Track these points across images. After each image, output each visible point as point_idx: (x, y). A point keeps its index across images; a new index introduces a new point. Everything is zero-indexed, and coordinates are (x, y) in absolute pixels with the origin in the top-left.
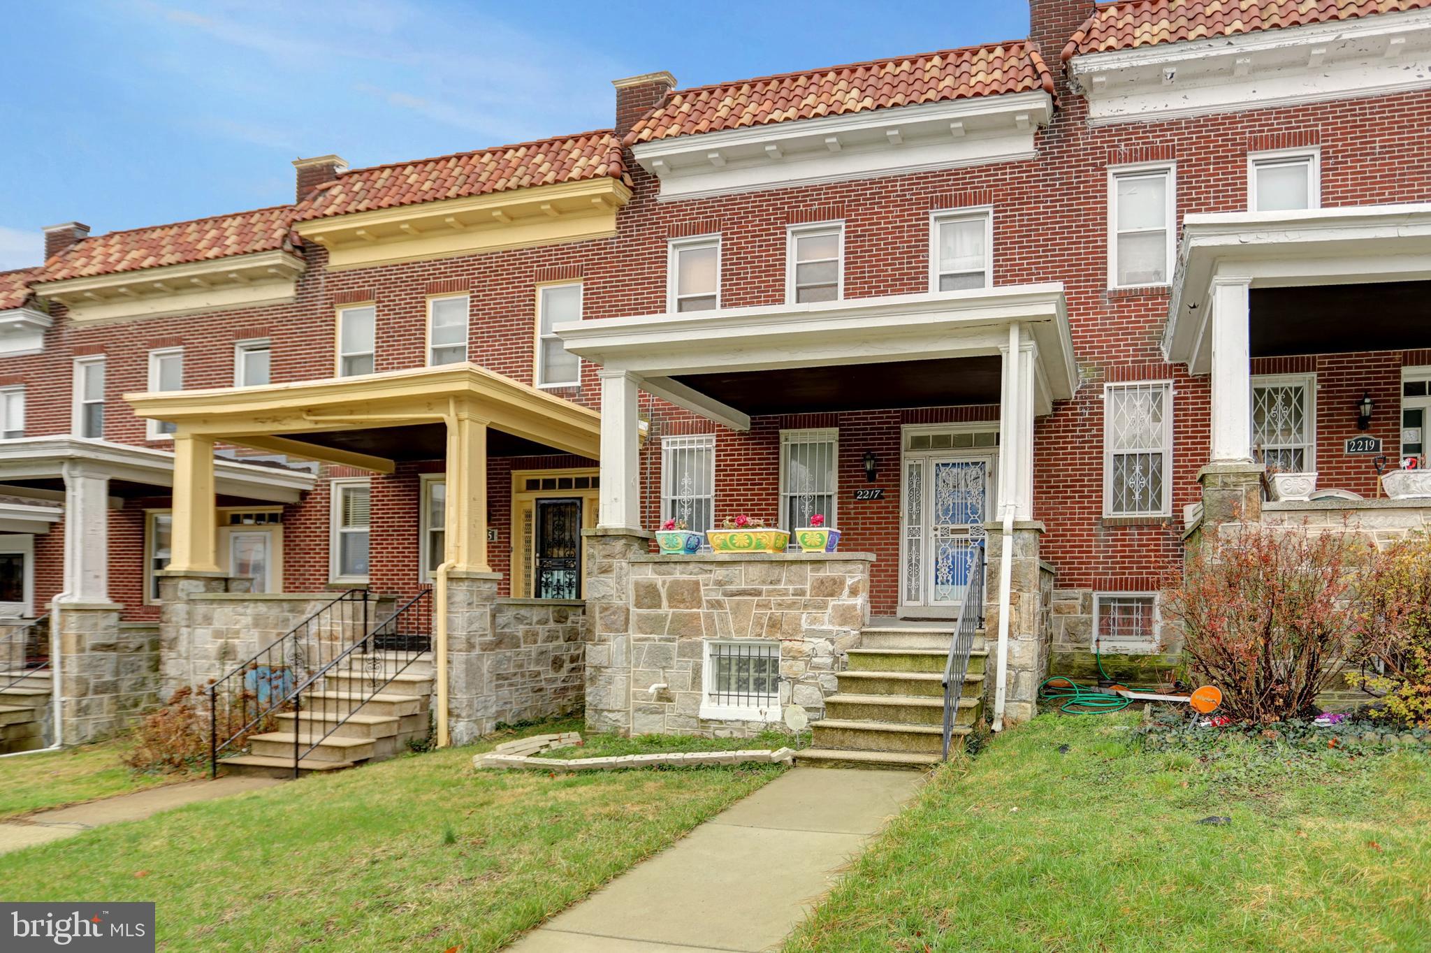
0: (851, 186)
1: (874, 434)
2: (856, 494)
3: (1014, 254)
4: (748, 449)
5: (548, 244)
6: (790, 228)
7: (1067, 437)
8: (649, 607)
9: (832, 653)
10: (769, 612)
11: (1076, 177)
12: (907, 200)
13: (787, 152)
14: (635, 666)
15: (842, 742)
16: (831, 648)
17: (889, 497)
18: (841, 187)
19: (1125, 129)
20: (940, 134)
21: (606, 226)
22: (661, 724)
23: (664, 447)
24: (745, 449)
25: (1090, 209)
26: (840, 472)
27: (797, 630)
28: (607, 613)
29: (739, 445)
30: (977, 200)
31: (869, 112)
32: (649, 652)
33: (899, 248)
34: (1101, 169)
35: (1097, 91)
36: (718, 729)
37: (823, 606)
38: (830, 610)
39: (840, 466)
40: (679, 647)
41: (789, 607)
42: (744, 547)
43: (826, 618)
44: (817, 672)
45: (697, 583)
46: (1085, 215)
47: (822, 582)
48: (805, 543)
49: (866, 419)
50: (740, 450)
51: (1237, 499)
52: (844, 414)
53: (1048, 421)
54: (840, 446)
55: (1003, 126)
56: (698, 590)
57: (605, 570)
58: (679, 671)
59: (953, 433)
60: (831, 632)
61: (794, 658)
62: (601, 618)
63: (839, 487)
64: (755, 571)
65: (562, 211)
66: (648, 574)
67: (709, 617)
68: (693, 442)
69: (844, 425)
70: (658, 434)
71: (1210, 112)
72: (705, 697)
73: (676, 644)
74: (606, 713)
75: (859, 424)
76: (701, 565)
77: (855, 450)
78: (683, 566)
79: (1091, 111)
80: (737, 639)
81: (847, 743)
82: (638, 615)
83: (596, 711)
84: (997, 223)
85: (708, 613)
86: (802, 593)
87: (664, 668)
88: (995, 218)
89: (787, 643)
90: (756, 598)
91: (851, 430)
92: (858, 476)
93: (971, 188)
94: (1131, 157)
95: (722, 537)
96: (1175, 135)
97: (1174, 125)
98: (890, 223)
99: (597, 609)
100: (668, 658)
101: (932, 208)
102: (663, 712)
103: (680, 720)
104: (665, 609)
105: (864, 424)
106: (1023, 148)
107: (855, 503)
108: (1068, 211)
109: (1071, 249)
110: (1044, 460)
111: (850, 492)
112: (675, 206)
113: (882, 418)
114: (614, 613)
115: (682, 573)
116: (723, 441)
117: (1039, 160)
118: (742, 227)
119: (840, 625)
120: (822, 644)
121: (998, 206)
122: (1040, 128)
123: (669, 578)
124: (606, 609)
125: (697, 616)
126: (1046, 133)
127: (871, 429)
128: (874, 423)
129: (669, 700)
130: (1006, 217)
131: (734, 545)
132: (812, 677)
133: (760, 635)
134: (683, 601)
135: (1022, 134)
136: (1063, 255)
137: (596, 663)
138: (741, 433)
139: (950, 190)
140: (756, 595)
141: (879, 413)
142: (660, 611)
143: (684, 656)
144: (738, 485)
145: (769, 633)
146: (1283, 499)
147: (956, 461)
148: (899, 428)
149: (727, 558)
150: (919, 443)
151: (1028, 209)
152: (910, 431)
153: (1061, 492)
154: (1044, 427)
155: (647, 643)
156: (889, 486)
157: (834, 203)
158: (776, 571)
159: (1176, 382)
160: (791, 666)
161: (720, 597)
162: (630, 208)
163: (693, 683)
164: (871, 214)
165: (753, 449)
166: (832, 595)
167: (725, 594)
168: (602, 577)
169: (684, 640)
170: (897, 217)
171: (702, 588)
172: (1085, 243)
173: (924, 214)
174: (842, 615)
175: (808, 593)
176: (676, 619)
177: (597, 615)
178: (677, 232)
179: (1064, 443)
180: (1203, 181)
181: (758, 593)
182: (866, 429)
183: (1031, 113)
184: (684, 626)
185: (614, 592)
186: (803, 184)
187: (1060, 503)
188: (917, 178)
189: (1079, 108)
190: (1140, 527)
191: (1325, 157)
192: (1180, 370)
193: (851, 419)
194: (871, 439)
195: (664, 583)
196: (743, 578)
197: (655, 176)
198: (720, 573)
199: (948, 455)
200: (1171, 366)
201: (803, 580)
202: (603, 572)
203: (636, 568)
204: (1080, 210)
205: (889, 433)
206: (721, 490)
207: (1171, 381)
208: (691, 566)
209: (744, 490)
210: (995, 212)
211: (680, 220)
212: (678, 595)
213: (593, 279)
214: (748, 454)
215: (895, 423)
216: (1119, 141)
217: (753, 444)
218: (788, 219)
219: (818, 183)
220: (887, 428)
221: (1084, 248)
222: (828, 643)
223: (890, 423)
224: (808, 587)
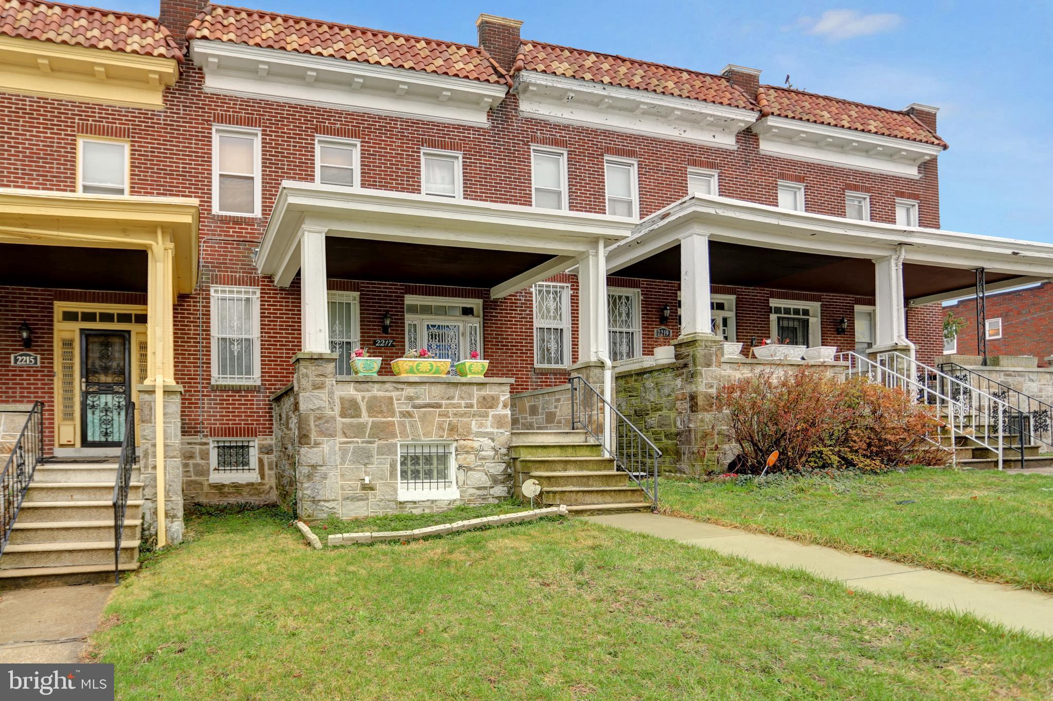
0: (364, 116)
1: (386, 300)
2: (375, 343)
3: (477, 188)
4: (288, 302)
5: (90, 102)
6: (318, 137)
7: (512, 314)
8: (352, 417)
9: (494, 448)
10: (448, 419)
11: (513, 147)
12: (405, 136)
13: (323, 80)
14: (341, 464)
15: (576, 500)
16: (492, 444)
17: (398, 345)
18: (357, 116)
19: (540, 123)
20: (433, 96)
21: (154, 100)
22: (365, 508)
23: (212, 293)
24: (286, 302)
25: (522, 169)
26: (361, 325)
27: (469, 432)
28: (321, 422)
29: (280, 298)
30: (453, 147)
31: (391, 68)
32: (353, 453)
33: (400, 169)
34: (526, 144)
35: (527, 95)
36: (413, 508)
37: (486, 415)
38: (490, 418)
39: (361, 321)
40: (378, 448)
41: (462, 416)
42: (426, 372)
43: (489, 423)
44: (484, 462)
45: (391, 398)
46: (519, 172)
47: (484, 398)
48: (470, 371)
49: (380, 288)
50: (282, 302)
51: (711, 355)
52: (364, 283)
53: (501, 302)
54: (361, 306)
55: (472, 101)
56: (392, 404)
57: (318, 387)
58: (380, 464)
59: (433, 304)
60: (493, 433)
61: (467, 452)
62: (316, 426)
63: (361, 337)
64: (437, 390)
66: (350, 391)
67: (402, 424)
68: (233, 292)
69: (364, 291)
70: (208, 282)
71: (585, 125)
72: (399, 485)
73: (375, 445)
74: (322, 503)
75: (375, 291)
76: (395, 385)
77: (373, 310)
78: (379, 385)
79: (521, 106)
80: (425, 440)
81: (580, 501)
82: (343, 423)
83: (313, 502)
84: (465, 166)
85: (401, 422)
86: (471, 406)
87: (365, 465)
88: (463, 162)
89: (462, 442)
90: (438, 410)
91: (369, 295)
92: (375, 329)
93: (449, 138)
94: (543, 142)
95: (411, 364)
96: (567, 134)
97: (566, 127)
98: (394, 150)
99: (312, 419)
100: (369, 456)
101: (423, 146)
102: (367, 499)
103: (382, 504)
104: (365, 418)
105: (379, 292)
106: (480, 119)
107: (373, 349)
108: (509, 167)
109: (511, 192)
110: (499, 327)
111: (370, 341)
112: (219, 99)
113: (391, 288)
114: (327, 422)
115: (379, 390)
116: (266, 293)
117: (491, 130)
118: (280, 128)
119: (498, 428)
120: (486, 441)
121: (466, 154)
122: (491, 109)
123: (367, 395)
124: (320, 418)
125: (393, 424)
126: (494, 113)
127: (384, 296)
128: (386, 292)
129: (372, 489)
130: (471, 162)
131: (418, 370)
132: (480, 466)
133: (443, 437)
134: (382, 412)
135: (480, 110)
136: (507, 195)
137: (313, 462)
138: (282, 289)
139: (434, 136)
140: (437, 408)
141: (390, 285)
142: (361, 420)
143: (383, 454)
144: (280, 329)
145: (449, 435)
146: (726, 357)
147: (441, 324)
148: (404, 297)
149: (418, 380)
150: (413, 309)
151: (485, 160)
152: (410, 300)
153: (509, 349)
154: (498, 306)
155: (352, 446)
156: (398, 338)
157: (352, 126)
158: (451, 391)
159: (572, 285)
160: (465, 459)
161: (410, 409)
162: (177, 90)
163: (391, 474)
164: (380, 140)
165: (292, 302)
166: (491, 408)
167: (414, 407)
168: (316, 392)
169: (382, 442)
170: (398, 146)
171: (395, 402)
172: (519, 190)
173: (417, 148)
174: (499, 421)
175: (475, 406)
176: (375, 425)
177: (312, 424)
178: (221, 119)
179: (511, 317)
180: (582, 166)
181: (439, 406)
182: (380, 295)
183: (494, 98)
184: (382, 431)
185: (326, 405)
186: (328, 107)
187: (510, 356)
188: (412, 123)
189: (513, 102)
191: (640, 167)
192: (573, 279)
193: (369, 287)
194: (384, 303)
195: (363, 398)
196: (427, 395)
197: (200, 69)
198: (410, 391)
199: (435, 319)
200: (569, 275)
201: (470, 396)
202: (316, 389)
203: (340, 385)
204: (515, 168)
205: (397, 300)
206: (266, 333)
207: (569, 285)
208: (387, 386)
209: (286, 333)
210: (463, 158)
211: (224, 111)
212: (374, 407)
213: (141, 142)
214: (288, 306)
215: (401, 293)
216: (537, 129)
217: (292, 298)
218: (316, 130)
219: (339, 108)
220: (395, 296)
221: (519, 193)
222: (490, 441)
223: (397, 293)
224: (475, 401)
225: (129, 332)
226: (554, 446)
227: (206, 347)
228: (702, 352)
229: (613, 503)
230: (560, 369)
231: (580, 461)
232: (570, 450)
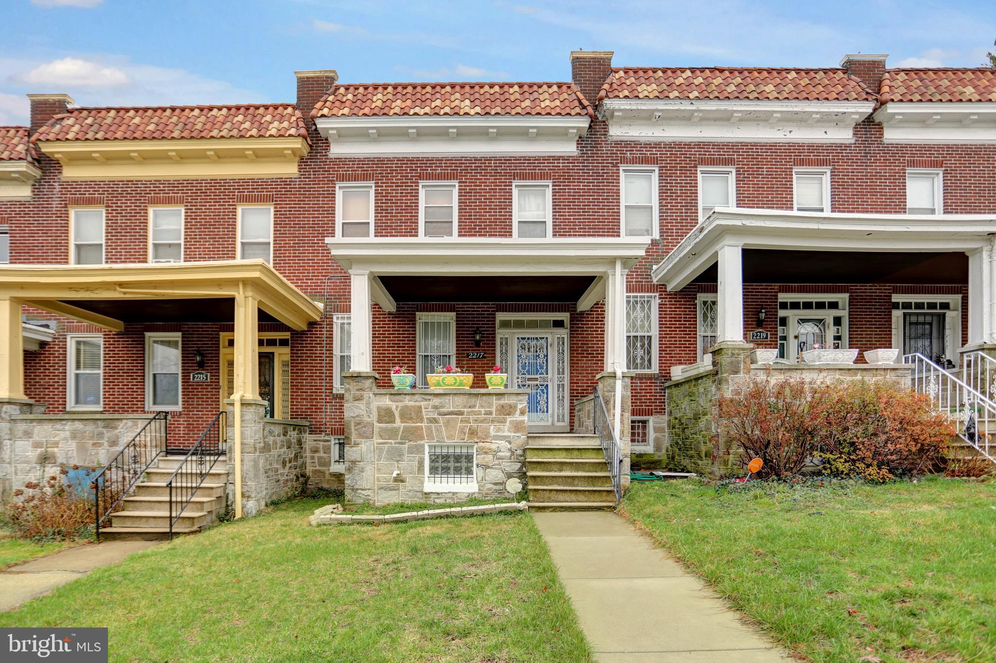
0: (462, 160)
1: (479, 318)
2: (468, 355)
3: (565, 212)
4: (395, 324)
5: (246, 178)
6: (422, 183)
7: (598, 324)
8: (387, 423)
9: (510, 450)
10: (469, 425)
11: (602, 170)
12: (498, 173)
13: (422, 134)
14: (378, 461)
15: (550, 498)
16: (509, 446)
17: (489, 357)
18: (455, 160)
19: (630, 144)
20: (522, 134)
21: (291, 170)
22: (397, 497)
23: (335, 320)
24: (393, 324)
25: (610, 189)
26: (457, 341)
27: (487, 435)
28: (360, 426)
29: (388, 321)
30: (542, 177)
31: (479, 116)
32: (388, 451)
33: (493, 202)
34: (616, 166)
35: (614, 120)
36: (437, 498)
37: (504, 421)
38: (508, 424)
39: (457, 337)
40: (408, 448)
41: (482, 422)
42: (451, 385)
43: (506, 428)
44: (501, 461)
45: (420, 407)
46: (607, 193)
47: (503, 407)
48: (491, 383)
49: (474, 308)
50: (389, 324)
51: (738, 362)
52: (459, 304)
53: (587, 314)
54: (457, 324)
55: (561, 134)
56: (421, 412)
57: (358, 399)
58: (408, 463)
59: (525, 319)
60: (509, 437)
61: (486, 453)
62: (356, 430)
63: (457, 350)
64: (459, 400)
65: (259, 156)
66: (386, 402)
67: (429, 429)
69: (459, 311)
70: (331, 312)
71: (678, 140)
72: (426, 479)
73: (406, 446)
74: (360, 491)
75: (469, 311)
76: (423, 396)
77: (467, 327)
78: (410, 396)
79: (610, 131)
80: (448, 442)
81: (553, 498)
82: (380, 428)
83: (353, 490)
84: (554, 193)
85: (428, 426)
86: (491, 413)
87: (398, 461)
88: (553, 189)
89: (481, 444)
90: (460, 417)
91: (464, 314)
92: (469, 344)
93: (539, 170)
94: (633, 161)
95: (437, 378)
96: (658, 151)
97: (657, 145)
98: (488, 186)
99: (353, 424)
100: (401, 455)
101: (514, 179)
102: (398, 489)
103: (411, 494)
104: (398, 423)
105: (472, 311)
106: (570, 149)
107: (467, 360)
108: (597, 189)
109: (599, 212)
110: (585, 337)
111: (464, 354)
112: (341, 161)
113: (484, 308)
114: (365, 427)
115: (410, 401)
116: (377, 318)
117: (580, 157)
118: (389, 179)
119: (515, 432)
120: (503, 444)
121: (555, 182)
122: (580, 137)
123: (400, 404)
124: (359, 424)
125: (421, 428)
126: (584, 141)
127: (477, 314)
128: (479, 311)
129: (402, 481)
130: (560, 189)
131: (444, 383)
132: (498, 465)
133: (464, 439)
134: (411, 419)
135: (570, 140)
136: (595, 215)
137: (353, 458)
138: (390, 313)
139: (526, 169)
140: (460, 415)
141: (482, 304)
142: (395, 425)
143: (412, 453)
144: (388, 347)
145: (469, 438)
147: (530, 336)
148: (495, 314)
149: (442, 392)
150: (506, 324)
151: (573, 186)
152: (501, 316)
153: (595, 357)
154: (585, 318)
155: (387, 446)
156: (489, 350)
157: (451, 170)
158: (473, 400)
159: (660, 295)
160: (484, 458)
161: (436, 416)
162: (309, 159)
163: (419, 470)
164: (475, 179)
165: (398, 324)
166: (509, 414)
167: (440, 414)
168: (356, 403)
169: (412, 443)
170: (492, 182)
171: (423, 410)
172: (607, 209)
173: (509, 182)
174: (515, 427)
175: (494, 413)
176: (406, 429)
177: (353, 428)
178: (343, 178)
179: (596, 328)
180: (674, 180)
181: (461, 413)
182: (474, 314)
183: (579, 128)
184: (412, 434)
185: (364, 413)
186: (430, 156)
188: (504, 160)
189: (603, 128)
190: (641, 379)
191: (738, 173)
192: (662, 288)
193: (464, 308)
194: (477, 321)
195: (397, 407)
196: (450, 404)
197: (327, 139)
198: (436, 401)
199: (525, 333)
200: (657, 285)
201: (490, 405)
202: (356, 400)
203: (377, 397)
204: (604, 189)
205: (489, 318)
206: (376, 350)
207: (657, 294)
208: (416, 397)
209: (393, 350)
210: (553, 186)
211: (345, 171)
212: (405, 415)
213: (281, 204)
214: (395, 327)
215: (492, 311)
216: (626, 151)
217: (398, 321)
218: (420, 177)
219: (440, 156)
220: (487, 314)
221: (607, 212)
222: (507, 443)
223: (489, 311)
224: (494, 410)
225: (273, 354)
226: (560, 449)
227: (329, 363)
228: (729, 360)
229: (586, 501)
230: (645, 374)
231: (576, 463)
232: (576, 453)
